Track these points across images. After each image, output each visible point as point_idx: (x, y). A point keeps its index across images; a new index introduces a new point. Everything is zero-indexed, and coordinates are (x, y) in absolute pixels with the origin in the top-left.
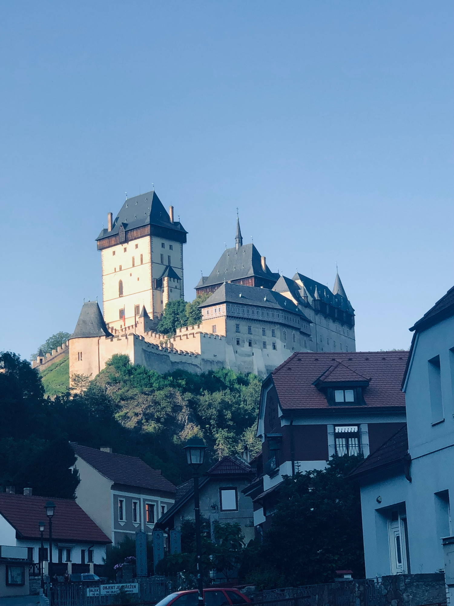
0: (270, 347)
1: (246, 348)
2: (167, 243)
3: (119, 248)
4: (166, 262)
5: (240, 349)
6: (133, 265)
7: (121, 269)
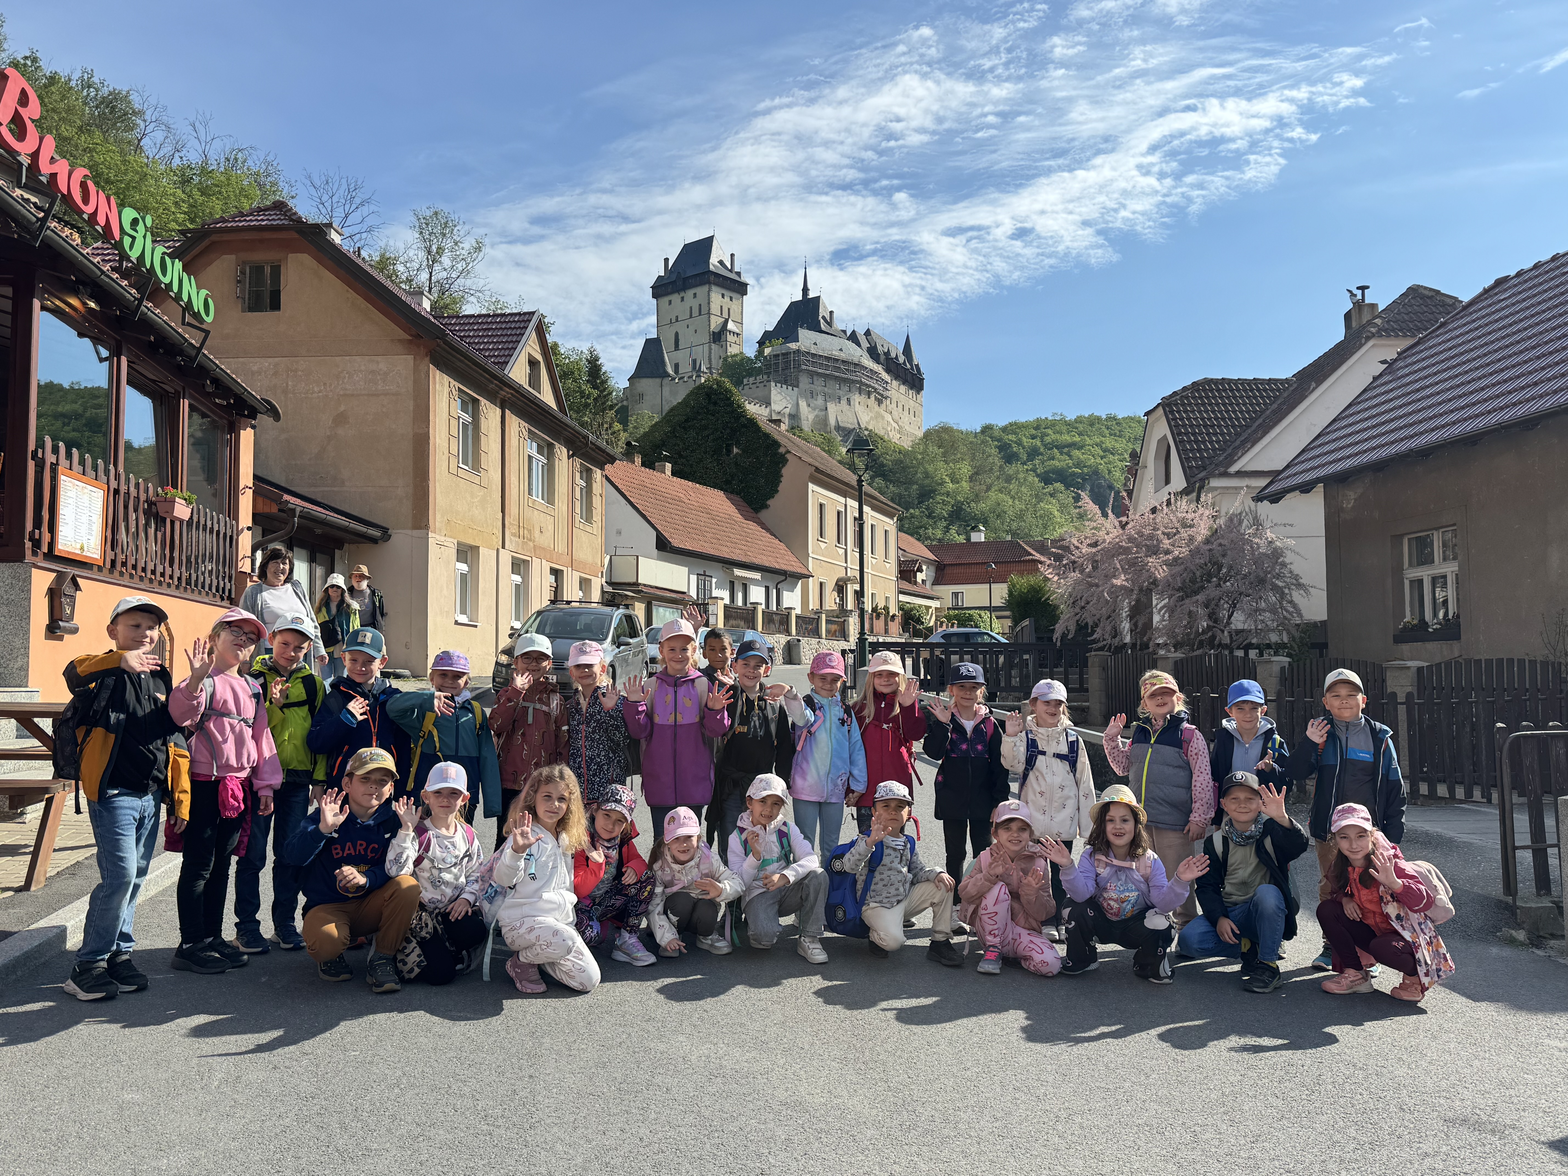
0: (844, 402)
1: (820, 401)
2: (727, 294)
3: (675, 298)
4: (725, 315)
5: (814, 403)
6: (691, 317)
7: (677, 321)
